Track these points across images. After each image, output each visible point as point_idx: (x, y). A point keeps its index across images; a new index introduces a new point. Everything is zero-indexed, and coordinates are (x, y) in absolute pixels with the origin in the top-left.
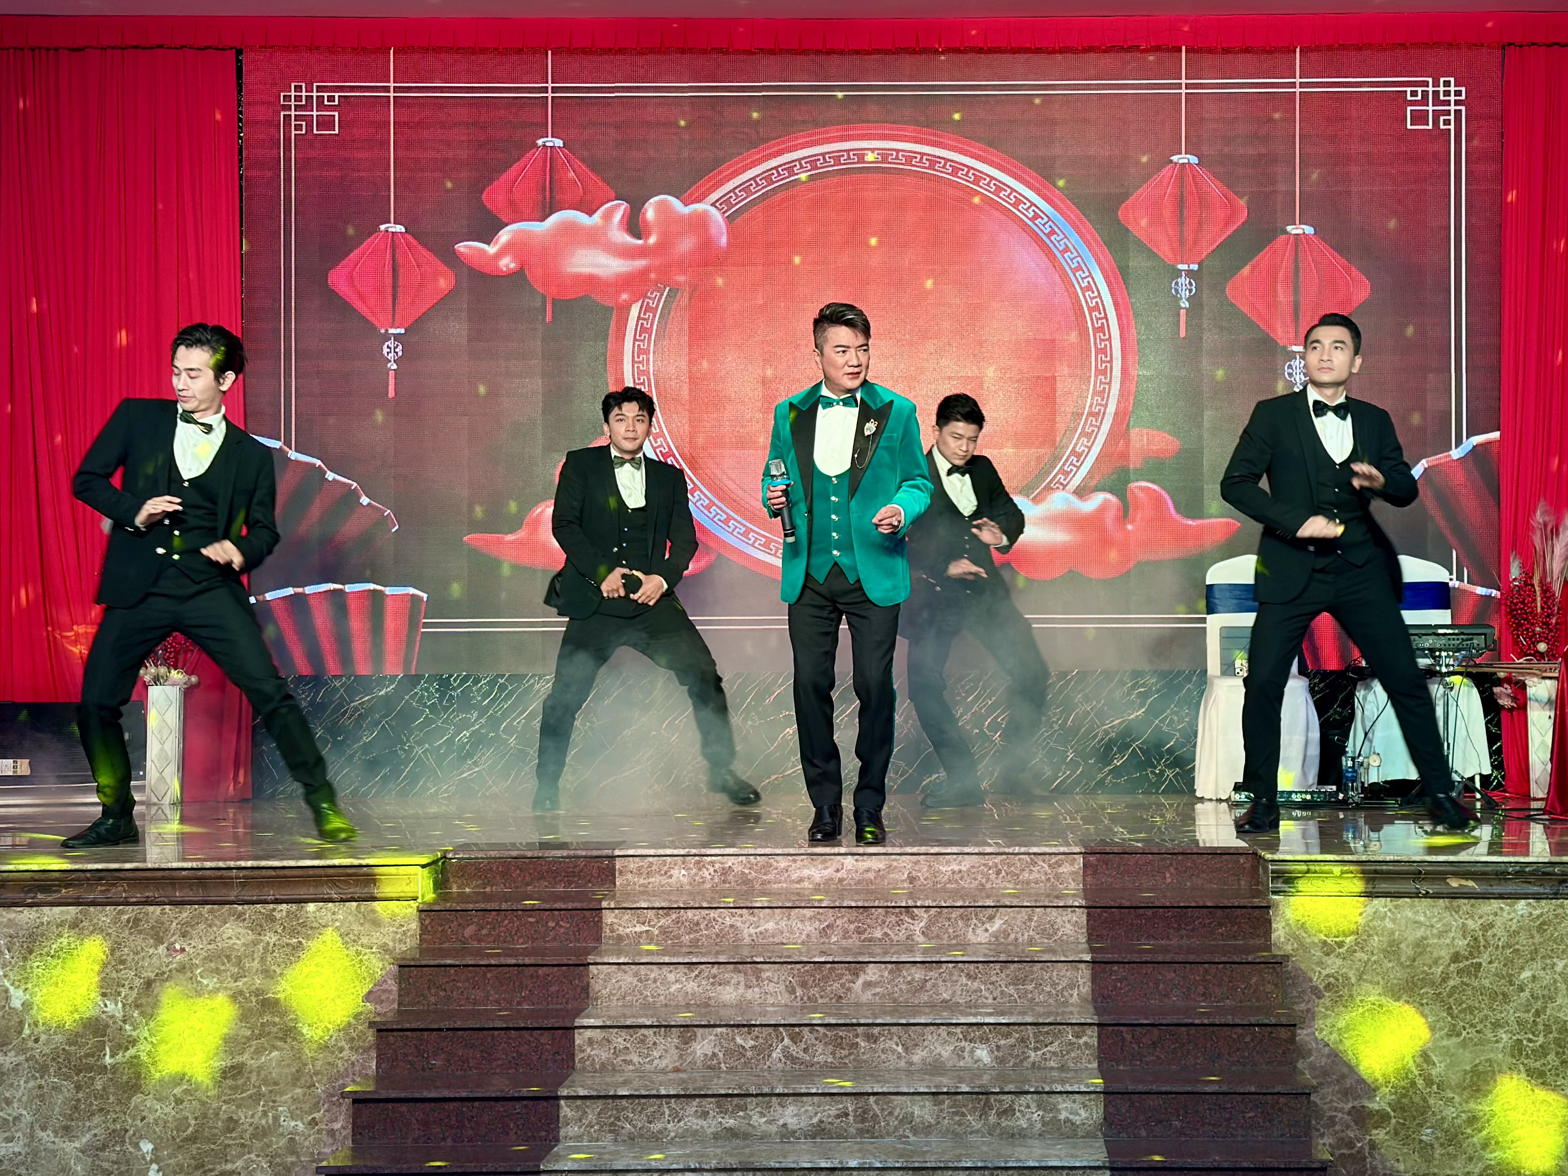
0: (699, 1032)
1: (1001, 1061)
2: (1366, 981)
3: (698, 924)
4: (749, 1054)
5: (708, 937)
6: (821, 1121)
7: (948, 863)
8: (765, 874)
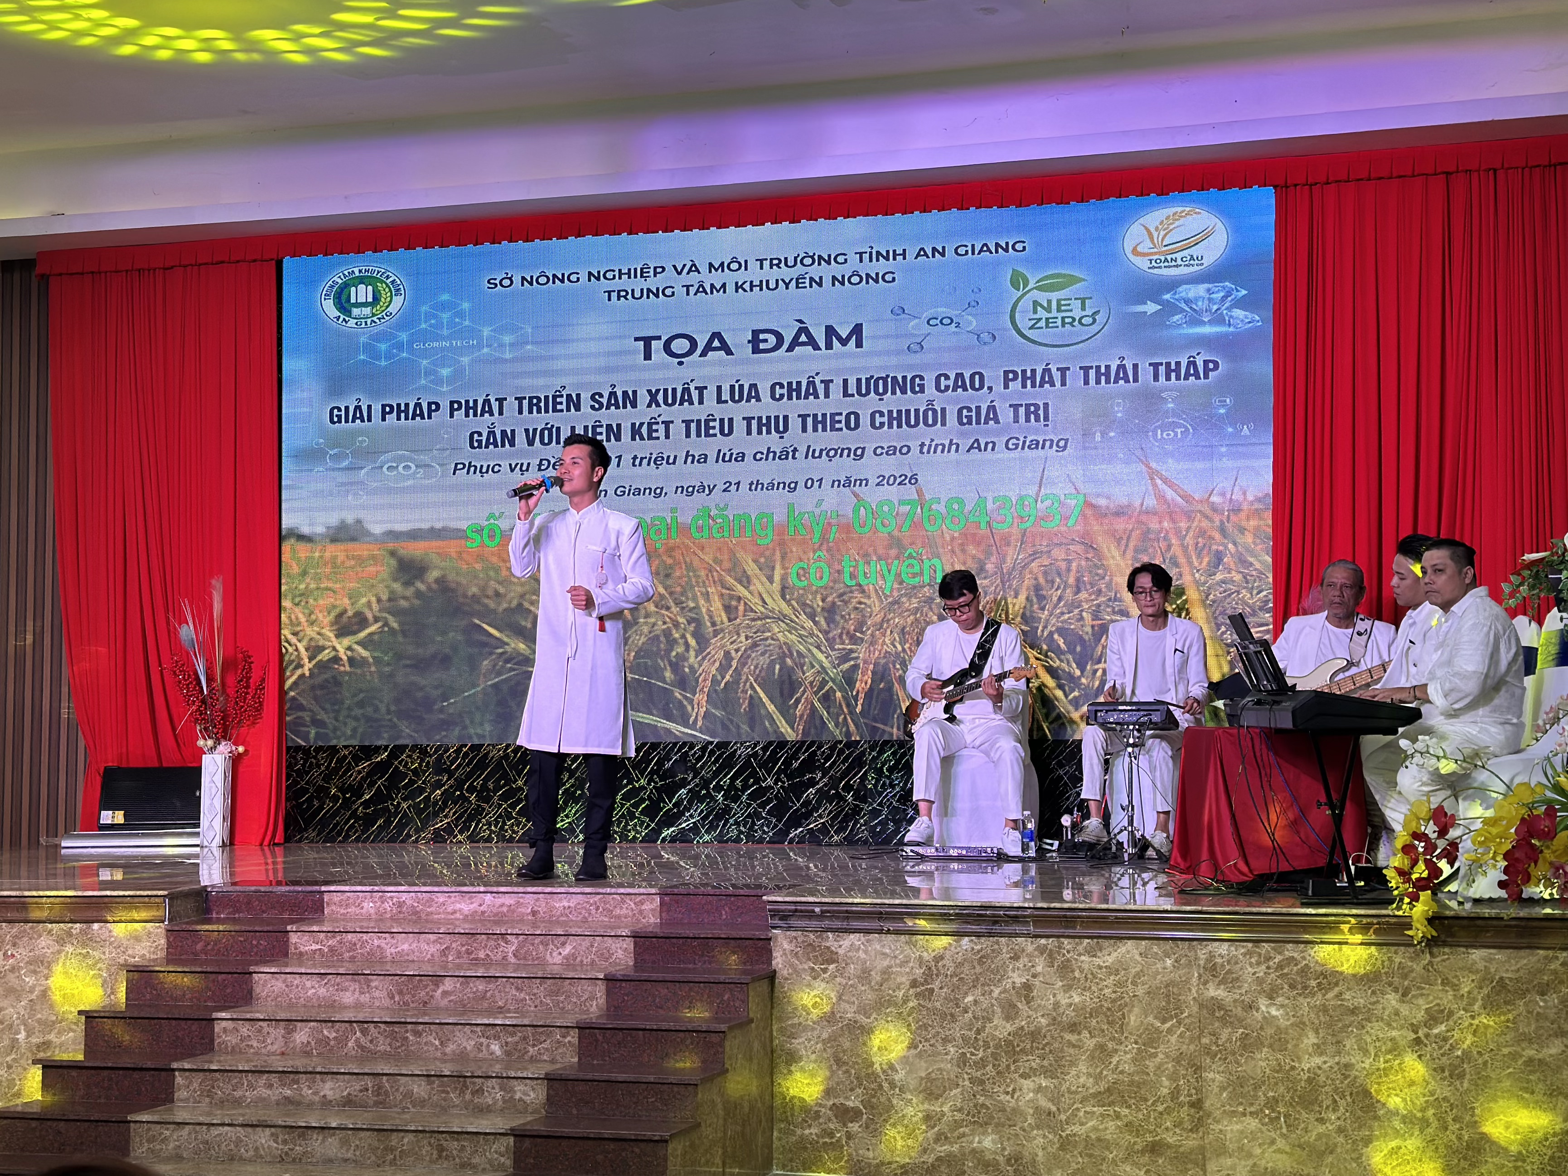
0: (299, 1024)
1: (508, 1054)
2: (844, 1001)
3: (355, 944)
4: (332, 1043)
5: (362, 954)
6: (349, 1094)
7: (560, 900)
8: (429, 907)
